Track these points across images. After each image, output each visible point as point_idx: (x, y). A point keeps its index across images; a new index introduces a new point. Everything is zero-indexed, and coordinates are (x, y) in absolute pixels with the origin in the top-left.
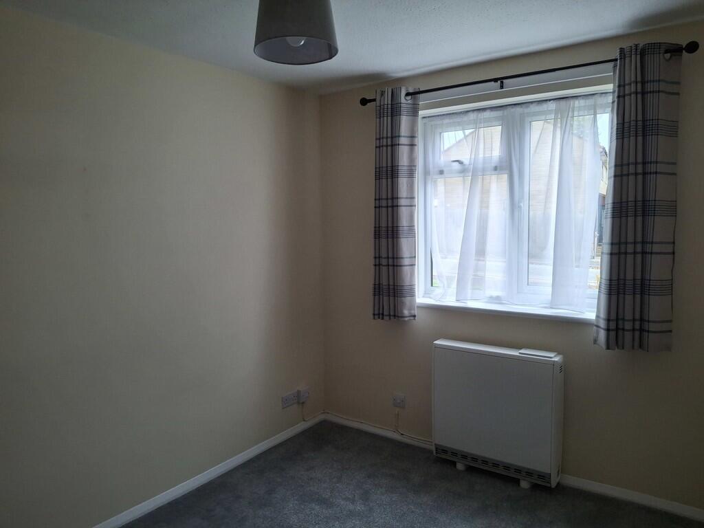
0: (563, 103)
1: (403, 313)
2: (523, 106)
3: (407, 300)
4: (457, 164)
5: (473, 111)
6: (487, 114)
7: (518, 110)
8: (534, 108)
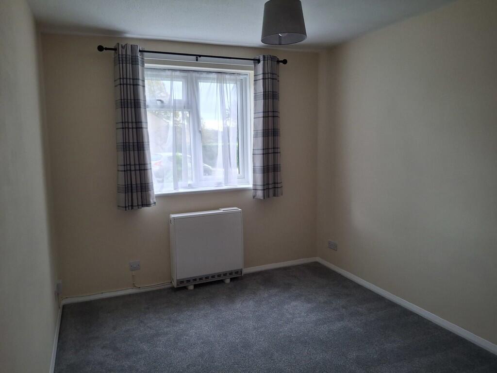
0: (220, 74)
1: (150, 202)
2: (199, 72)
3: (151, 192)
4: (159, 101)
5: (169, 69)
6: (178, 73)
7: (195, 74)
8: (204, 75)
